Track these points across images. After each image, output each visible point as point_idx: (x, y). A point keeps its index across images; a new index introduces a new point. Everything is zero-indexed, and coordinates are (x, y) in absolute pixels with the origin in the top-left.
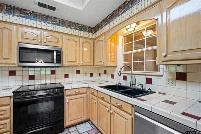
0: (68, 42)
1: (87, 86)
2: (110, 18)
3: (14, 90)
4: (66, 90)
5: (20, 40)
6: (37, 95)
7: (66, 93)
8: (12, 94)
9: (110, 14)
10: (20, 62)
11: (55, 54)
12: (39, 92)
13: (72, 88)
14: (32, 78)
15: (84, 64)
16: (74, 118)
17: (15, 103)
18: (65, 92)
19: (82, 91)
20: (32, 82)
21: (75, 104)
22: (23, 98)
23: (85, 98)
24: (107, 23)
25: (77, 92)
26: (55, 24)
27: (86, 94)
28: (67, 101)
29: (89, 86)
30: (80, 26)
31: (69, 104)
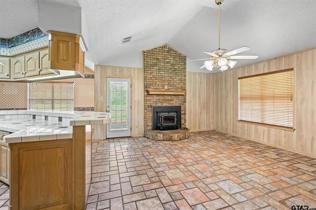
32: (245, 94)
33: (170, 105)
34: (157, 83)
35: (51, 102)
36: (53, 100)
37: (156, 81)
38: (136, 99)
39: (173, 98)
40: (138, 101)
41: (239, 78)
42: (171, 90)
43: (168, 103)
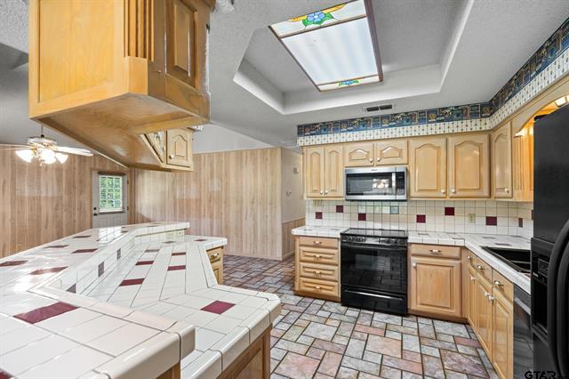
0: (421, 152)
1: (461, 243)
2: (549, 49)
3: (342, 231)
4: (411, 243)
5: (348, 164)
6: (366, 242)
7: (413, 250)
8: (339, 236)
9: (550, 40)
10: (347, 194)
11: (394, 177)
12: (368, 239)
13: (424, 242)
14: (362, 217)
15: (459, 194)
16: (428, 301)
17: (343, 248)
18: (409, 247)
19: (446, 252)
20: (362, 224)
21: (431, 275)
22: (350, 243)
23: (456, 269)
24: (540, 66)
25: (436, 253)
26: (394, 126)
27: (458, 262)
28: (414, 265)
29: (466, 246)
30: (448, 111)
31: (418, 272)
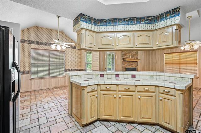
32: (168, 61)
33: (132, 67)
34: (127, 54)
35: (48, 65)
36: (49, 64)
37: (127, 53)
38: (118, 64)
39: (133, 63)
40: (119, 65)
41: (165, 54)
42: (133, 58)
43: (132, 66)
